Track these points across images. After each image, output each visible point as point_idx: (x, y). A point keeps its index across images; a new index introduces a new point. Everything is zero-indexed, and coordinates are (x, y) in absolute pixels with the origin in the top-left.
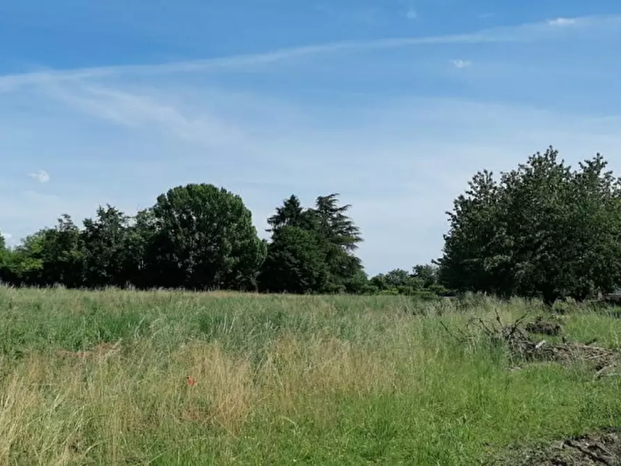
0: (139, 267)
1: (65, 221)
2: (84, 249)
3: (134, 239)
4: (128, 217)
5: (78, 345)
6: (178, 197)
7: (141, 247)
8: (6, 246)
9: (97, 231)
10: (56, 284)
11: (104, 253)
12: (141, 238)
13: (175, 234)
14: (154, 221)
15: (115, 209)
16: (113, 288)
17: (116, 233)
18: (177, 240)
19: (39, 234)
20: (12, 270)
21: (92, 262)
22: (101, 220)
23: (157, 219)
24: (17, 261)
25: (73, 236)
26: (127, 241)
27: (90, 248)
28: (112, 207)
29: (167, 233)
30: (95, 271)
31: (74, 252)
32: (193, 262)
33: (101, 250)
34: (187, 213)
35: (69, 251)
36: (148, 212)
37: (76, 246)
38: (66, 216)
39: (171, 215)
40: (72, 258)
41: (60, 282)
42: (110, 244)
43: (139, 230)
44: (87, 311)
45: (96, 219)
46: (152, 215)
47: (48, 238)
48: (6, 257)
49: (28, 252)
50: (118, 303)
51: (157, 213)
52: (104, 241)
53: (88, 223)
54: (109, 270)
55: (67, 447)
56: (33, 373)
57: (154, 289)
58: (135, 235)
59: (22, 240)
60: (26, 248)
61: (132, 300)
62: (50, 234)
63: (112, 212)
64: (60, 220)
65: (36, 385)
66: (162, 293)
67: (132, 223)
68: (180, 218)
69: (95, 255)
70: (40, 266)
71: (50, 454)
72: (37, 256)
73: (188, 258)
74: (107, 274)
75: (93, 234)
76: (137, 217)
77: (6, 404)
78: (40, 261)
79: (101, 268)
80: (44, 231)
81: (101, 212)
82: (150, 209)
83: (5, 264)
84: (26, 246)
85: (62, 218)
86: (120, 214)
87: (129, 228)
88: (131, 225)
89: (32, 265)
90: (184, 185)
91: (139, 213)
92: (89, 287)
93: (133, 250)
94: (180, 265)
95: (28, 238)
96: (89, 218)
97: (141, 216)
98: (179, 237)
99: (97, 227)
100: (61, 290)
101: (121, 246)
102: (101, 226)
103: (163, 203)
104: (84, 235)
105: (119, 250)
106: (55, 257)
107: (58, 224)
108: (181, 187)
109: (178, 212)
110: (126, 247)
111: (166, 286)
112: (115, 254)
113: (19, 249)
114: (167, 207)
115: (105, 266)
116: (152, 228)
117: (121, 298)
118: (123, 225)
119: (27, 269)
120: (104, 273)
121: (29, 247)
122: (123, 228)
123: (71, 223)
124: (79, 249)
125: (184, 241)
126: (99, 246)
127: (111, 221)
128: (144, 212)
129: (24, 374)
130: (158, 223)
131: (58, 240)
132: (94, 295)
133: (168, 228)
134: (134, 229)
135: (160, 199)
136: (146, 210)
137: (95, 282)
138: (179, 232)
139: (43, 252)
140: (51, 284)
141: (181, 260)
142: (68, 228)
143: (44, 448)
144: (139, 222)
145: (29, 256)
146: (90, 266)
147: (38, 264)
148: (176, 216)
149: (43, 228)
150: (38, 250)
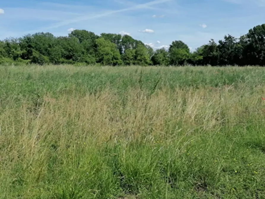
0: (240, 58)
1: (212, 41)
2: (218, 51)
3: (239, 47)
4: (236, 39)
5: (217, 85)
6: (258, 30)
7: (241, 50)
8: (190, 52)
9: (224, 45)
10: (208, 65)
11: (226, 53)
12: (241, 46)
13: (256, 44)
14: (247, 40)
15: (231, 36)
16: (230, 65)
17: (231, 45)
18: (256, 47)
19: (202, 47)
20: (192, 60)
21: (221, 56)
22: (225, 40)
23: (248, 39)
24: (194, 57)
25: (214, 47)
26: (236, 48)
27: (221, 51)
28: (230, 35)
29: (253, 44)
30: (222, 59)
31: (215, 53)
32: (263, 55)
33: (225, 52)
34: (261, 36)
35: (212, 52)
36: (245, 36)
37: (215, 51)
38: (212, 40)
39: (255, 37)
40: (214, 55)
41: (209, 64)
42: (228, 49)
43: (240, 43)
44: (220, 74)
45: (223, 40)
46: (246, 37)
47: (205, 48)
48: (190, 55)
49: (198, 54)
50: (231, 71)
51: (248, 36)
52: (226, 48)
53: (220, 42)
54: (228, 59)
55: (214, 119)
56: (202, 93)
57: (246, 66)
58: (239, 46)
59: (196, 49)
60: (197, 52)
61: (237, 70)
62: (206, 47)
63: (230, 37)
64: (210, 41)
65: (203, 97)
66: (249, 67)
67: (238, 41)
68: (258, 38)
69: (223, 54)
70: (202, 58)
71: (208, 121)
72: (201, 55)
73: (261, 53)
74: (227, 60)
75: (222, 46)
76: (240, 38)
77: (193, 103)
78: (202, 56)
79: (225, 58)
80: (204, 45)
81: (226, 38)
82: (246, 35)
83: (190, 58)
84: (197, 51)
85: (211, 40)
86: (233, 38)
87: (237, 43)
88: (237, 42)
89: (199, 58)
90: (261, 25)
91: (241, 37)
92: (220, 65)
93: (238, 51)
94: (257, 56)
95: (198, 48)
96: (221, 40)
97: (242, 38)
98: (257, 45)
99: (223, 43)
100: (209, 67)
101: (233, 50)
102: (225, 43)
103: (251, 32)
104: (219, 46)
105: (232, 52)
106: (208, 55)
107: (209, 43)
108: (259, 25)
109: (257, 35)
110: (235, 50)
111: (251, 65)
112: (230, 53)
113: (195, 52)
114: (253, 34)
115: (227, 57)
116: (246, 42)
117: (232, 69)
118: (234, 42)
119: (197, 59)
120: (226, 60)
121: (198, 52)
122: (234, 43)
123: (214, 42)
124: (217, 51)
125: (259, 47)
126: (225, 50)
127: (230, 40)
128: (243, 36)
129: (199, 93)
130: (249, 40)
131: (209, 49)
132: (222, 68)
133: (253, 42)
134: (239, 43)
135: (250, 31)
136: (244, 36)
137: (222, 63)
138: (258, 43)
139: (203, 53)
140: (206, 64)
141: (258, 54)
142: (213, 44)
143: (206, 119)
144: (241, 41)
145: (198, 55)
146: (220, 58)
147: (201, 58)
148: (256, 37)
149: (203, 45)
150: (201, 52)
